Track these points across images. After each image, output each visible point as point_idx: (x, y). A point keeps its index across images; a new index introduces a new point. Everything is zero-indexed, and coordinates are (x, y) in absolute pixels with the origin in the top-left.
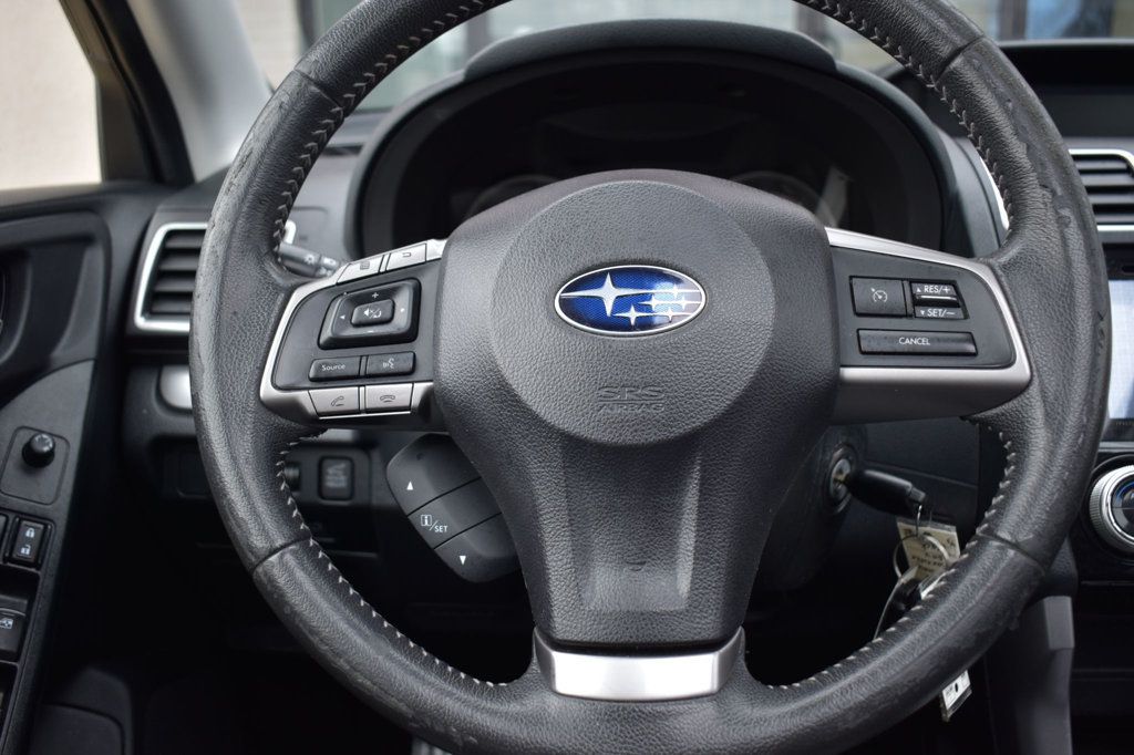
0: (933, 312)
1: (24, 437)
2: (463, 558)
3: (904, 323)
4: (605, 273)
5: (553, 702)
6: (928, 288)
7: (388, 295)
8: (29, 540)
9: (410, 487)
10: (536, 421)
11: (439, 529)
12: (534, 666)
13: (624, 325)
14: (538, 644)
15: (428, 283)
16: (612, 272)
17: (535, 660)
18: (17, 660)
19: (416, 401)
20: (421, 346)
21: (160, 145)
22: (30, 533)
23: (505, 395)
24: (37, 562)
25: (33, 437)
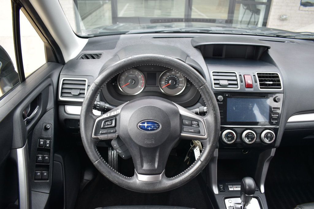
0: (194, 126)
1: (44, 125)
2: (123, 156)
3: (190, 127)
4: (145, 122)
5: (137, 181)
6: (194, 122)
7: (112, 120)
8: (48, 143)
9: (115, 146)
10: (135, 143)
11: (120, 152)
12: (135, 175)
13: (148, 130)
14: (136, 173)
15: (117, 118)
16: (147, 121)
17: (135, 174)
18: (49, 163)
19: (116, 137)
20: (117, 128)
21: (58, 56)
22: (48, 142)
23: (130, 139)
24: (50, 147)
25: (46, 125)
